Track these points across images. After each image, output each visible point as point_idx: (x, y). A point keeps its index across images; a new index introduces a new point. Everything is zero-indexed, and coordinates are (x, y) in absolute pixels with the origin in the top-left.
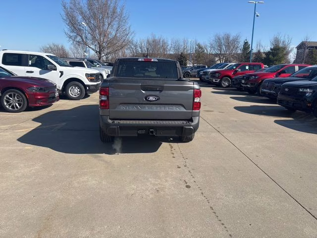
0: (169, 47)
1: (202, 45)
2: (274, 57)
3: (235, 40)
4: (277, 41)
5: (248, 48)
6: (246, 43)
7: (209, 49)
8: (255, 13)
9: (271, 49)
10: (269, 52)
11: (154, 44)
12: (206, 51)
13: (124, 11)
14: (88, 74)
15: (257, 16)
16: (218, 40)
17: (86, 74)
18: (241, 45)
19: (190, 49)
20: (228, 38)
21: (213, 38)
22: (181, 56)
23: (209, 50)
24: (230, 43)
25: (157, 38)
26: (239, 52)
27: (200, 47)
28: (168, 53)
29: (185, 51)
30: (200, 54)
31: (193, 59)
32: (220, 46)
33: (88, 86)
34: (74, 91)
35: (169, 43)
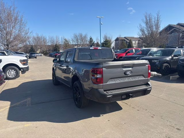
0: (47, 41)
1: (67, 40)
2: (106, 45)
3: (85, 37)
5: (92, 41)
6: (91, 38)
7: (71, 42)
8: (100, 23)
9: (104, 41)
10: (103, 43)
11: (38, 39)
12: (70, 43)
14: (22, 60)
15: (102, 24)
16: (76, 37)
17: (20, 60)
18: (89, 39)
19: (61, 42)
20: (81, 36)
21: (73, 36)
22: (56, 46)
23: (71, 43)
24: (83, 38)
25: (40, 35)
26: (88, 43)
27: (66, 41)
28: (47, 44)
29: (58, 43)
30: (66, 44)
31: (63, 48)
32: (77, 40)
33: (22, 68)
35: (48, 38)
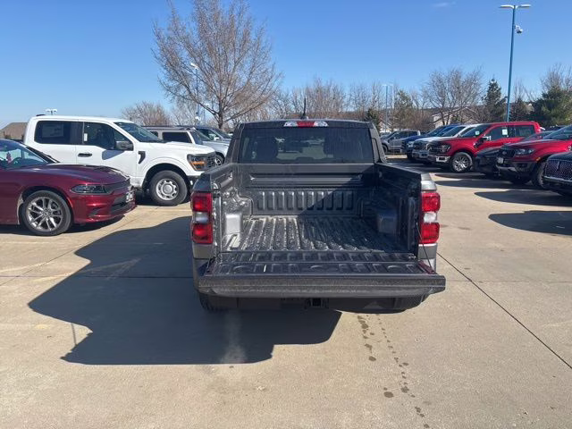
0: (345, 100)
1: (408, 92)
2: (550, 109)
3: (472, 82)
4: (554, 78)
5: (498, 94)
6: (493, 86)
7: (421, 101)
8: (513, 27)
9: (544, 95)
10: (540, 101)
11: (319, 95)
12: (414, 104)
13: (264, 39)
14: (192, 156)
15: (519, 32)
16: (438, 83)
17: (188, 156)
18: (483, 89)
19: (386, 101)
20: (457, 77)
21: (428, 80)
22: (369, 114)
23: (421, 103)
24: (461, 87)
25: (323, 84)
26: (480, 103)
27: (404, 97)
28: (345, 110)
29: (377, 104)
30: (404, 111)
31: (391, 120)
32: (442, 94)
33: (193, 178)
34: (165, 190)
35: (347, 92)
